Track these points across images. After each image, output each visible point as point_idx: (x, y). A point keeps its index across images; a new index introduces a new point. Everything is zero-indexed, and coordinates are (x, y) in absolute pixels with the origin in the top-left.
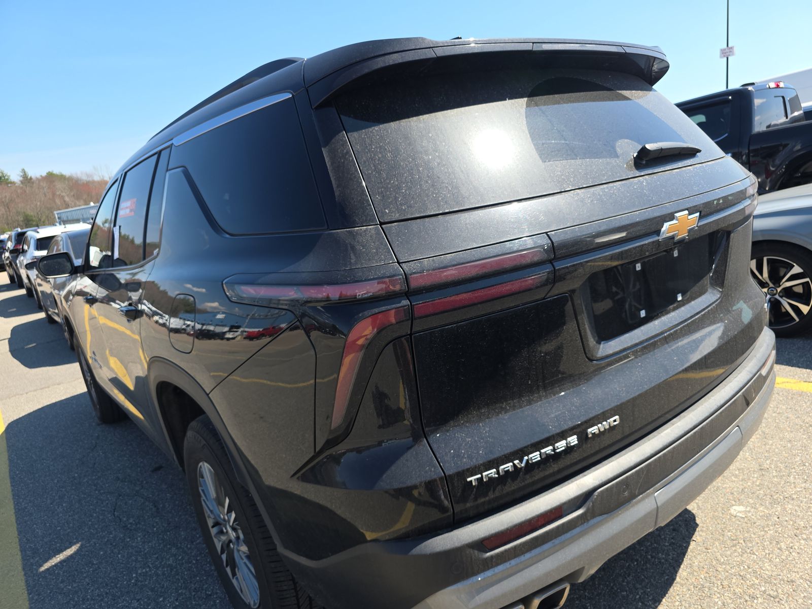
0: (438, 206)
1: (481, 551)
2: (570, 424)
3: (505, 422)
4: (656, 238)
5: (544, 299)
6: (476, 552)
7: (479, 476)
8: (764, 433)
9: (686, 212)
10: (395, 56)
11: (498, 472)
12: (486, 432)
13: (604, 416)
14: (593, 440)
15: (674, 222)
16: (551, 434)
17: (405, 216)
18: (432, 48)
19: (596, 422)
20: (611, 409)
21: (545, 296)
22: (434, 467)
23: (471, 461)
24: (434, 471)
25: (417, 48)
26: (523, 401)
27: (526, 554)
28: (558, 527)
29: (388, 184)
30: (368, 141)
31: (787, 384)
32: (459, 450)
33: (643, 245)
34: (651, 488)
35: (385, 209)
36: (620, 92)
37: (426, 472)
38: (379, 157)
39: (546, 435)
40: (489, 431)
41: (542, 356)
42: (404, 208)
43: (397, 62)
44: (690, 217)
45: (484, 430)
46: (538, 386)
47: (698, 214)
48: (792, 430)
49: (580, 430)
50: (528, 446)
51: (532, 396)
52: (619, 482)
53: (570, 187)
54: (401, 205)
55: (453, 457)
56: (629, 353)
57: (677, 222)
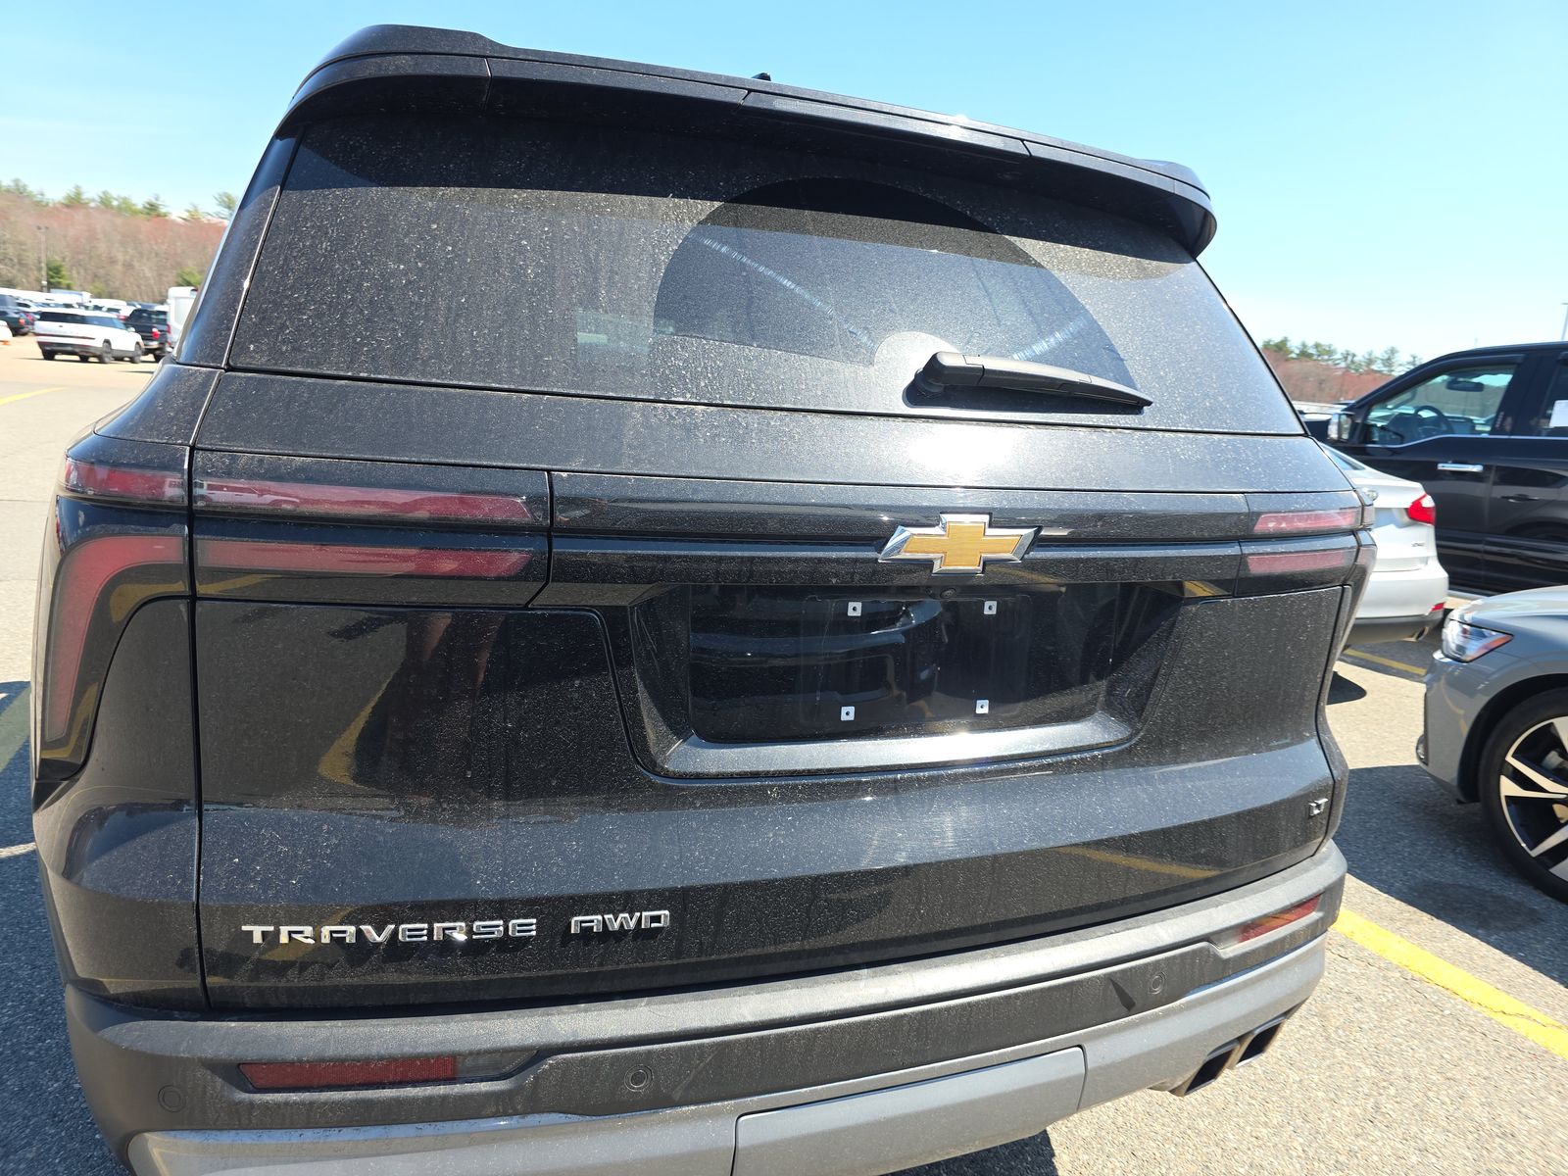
0: (352, 362)
1: (232, 1084)
2: (530, 890)
3: (381, 838)
4: (872, 554)
5: (525, 607)
6: (219, 1081)
7: (271, 928)
8: (1377, 1108)
9: (986, 518)
10: (404, 60)
11: (317, 937)
12: (327, 846)
13: (628, 901)
14: (586, 945)
15: (937, 530)
16: (472, 896)
17: (276, 364)
18: (486, 57)
19: (601, 906)
20: (651, 892)
21: (529, 602)
22: (186, 878)
23: (265, 892)
24: (179, 887)
25: (454, 52)
26: (444, 810)
27: (345, 1130)
28: (429, 1099)
29: (287, 297)
30: (307, 211)
31: (1522, 1022)
32: (252, 862)
33: (820, 560)
34: (731, 1099)
35: (251, 343)
36: (1013, 239)
37: (164, 883)
38: (304, 246)
39: (458, 894)
40: (337, 846)
41: (506, 728)
42: (284, 348)
43: (402, 72)
44: (990, 531)
45: (327, 839)
46: (491, 789)
47: (1029, 532)
48: (1452, 1127)
49: (553, 910)
50: (405, 903)
51: (469, 805)
52: (625, 1056)
53: (688, 395)
54: (283, 342)
55: (232, 872)
56: (771, 787)
57: (941, 532)
